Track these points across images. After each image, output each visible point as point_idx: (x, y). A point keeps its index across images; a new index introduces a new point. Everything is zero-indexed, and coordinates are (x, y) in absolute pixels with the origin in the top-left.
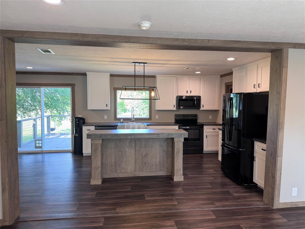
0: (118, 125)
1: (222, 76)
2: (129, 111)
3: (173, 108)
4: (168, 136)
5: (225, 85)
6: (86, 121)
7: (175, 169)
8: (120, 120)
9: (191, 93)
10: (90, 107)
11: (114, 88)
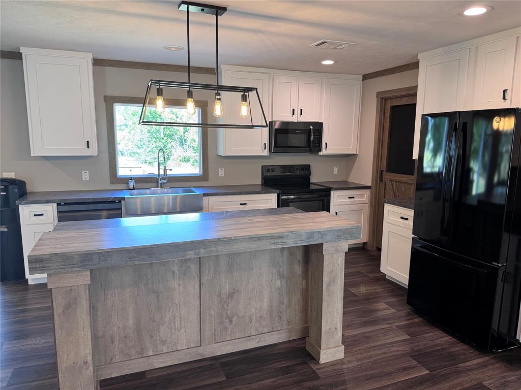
0: (124, 199)
1: (366, 77)
2: (122, 155)
3: (263, 152)
4: (308, 238)
5: (377, 97)
6: (29, 188)
7: (323, 330)
8: (128, 183)
9: (301, 114)
10: (37, 150)
11: (105, 97)
